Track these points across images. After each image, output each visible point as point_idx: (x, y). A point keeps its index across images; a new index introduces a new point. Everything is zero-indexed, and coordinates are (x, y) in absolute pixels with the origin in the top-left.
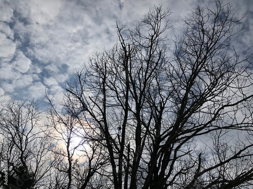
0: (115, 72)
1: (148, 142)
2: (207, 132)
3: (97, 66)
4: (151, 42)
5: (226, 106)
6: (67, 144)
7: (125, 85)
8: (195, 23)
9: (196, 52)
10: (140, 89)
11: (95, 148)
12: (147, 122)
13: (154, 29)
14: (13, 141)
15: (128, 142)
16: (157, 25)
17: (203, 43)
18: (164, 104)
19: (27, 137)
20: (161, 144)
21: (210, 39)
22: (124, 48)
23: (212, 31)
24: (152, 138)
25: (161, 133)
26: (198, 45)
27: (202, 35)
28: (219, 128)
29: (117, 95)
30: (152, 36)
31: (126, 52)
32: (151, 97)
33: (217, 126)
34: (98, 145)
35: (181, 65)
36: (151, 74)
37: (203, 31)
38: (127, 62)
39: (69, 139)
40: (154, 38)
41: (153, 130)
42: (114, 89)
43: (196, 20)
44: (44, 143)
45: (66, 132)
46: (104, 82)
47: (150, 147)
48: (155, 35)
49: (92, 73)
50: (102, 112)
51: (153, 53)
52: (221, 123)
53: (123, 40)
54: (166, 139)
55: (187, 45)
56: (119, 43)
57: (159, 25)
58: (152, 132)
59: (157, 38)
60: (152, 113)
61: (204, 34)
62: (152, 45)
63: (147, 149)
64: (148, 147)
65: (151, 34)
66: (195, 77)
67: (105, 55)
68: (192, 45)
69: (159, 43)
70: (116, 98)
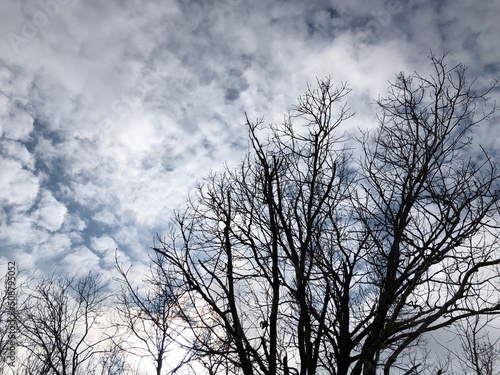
0: (249, 209)
1: (325, 349)
2: (449, 323)
3: (214, 199)
4: (316, 145)
5: (480, 265)
6: (156, 363)
7: (270, 232)
8: (398, 104)
9: (405, 158)
10: (300, 239)
11: (214, 370)
12: (319, 307)
13: (318, 121)
14: (48, 361)
15: (283, 353)
16: (323, 115)
17: (417, 140)
18: (351, 269)
19: (75, 351)
20: (353, 354)
21: (430, 132)
22: (263, 161)
23: (433, 117)
24: (332, 341)
25: (351, 330)
26: (409, 146)
27: (413, 126)
28: (473, 313)
29: (256, 255)
30: (317, 136)
31: (266, 167)
32: (322, 253)
33: (468, 310)
34: (220, 362)
35: (378, 186)
36: (319, 207)
37: (415, 118)
38: (271, 188)
39: (161, 352)
40: (320, 139)
41: (334, 325)
42: (249, 242)
43: (400, 99)
44: (109, 362)
45: (155, 336)
46: (228, 229)
47: (330, 361)
48: (322, 133)
49: (202, 213)
50: (226, 291)
51: (320, 167)
52: (474, 302)
53: (260, 147)
54: (363, 342)
55: (385, 146)
56: (253, 151)
57: (328, 114)
58: (332, 328)
59: (327, 138)
60: (328, 288)
61: (417, 124)
62: (317, 151)
63: (324, 366)
64: (325, 361)
65: (313, 132)
66: (408, 210)
67: (228, 176)
68: (397, 145)
69: (329, 148)
70: (253, 260)
